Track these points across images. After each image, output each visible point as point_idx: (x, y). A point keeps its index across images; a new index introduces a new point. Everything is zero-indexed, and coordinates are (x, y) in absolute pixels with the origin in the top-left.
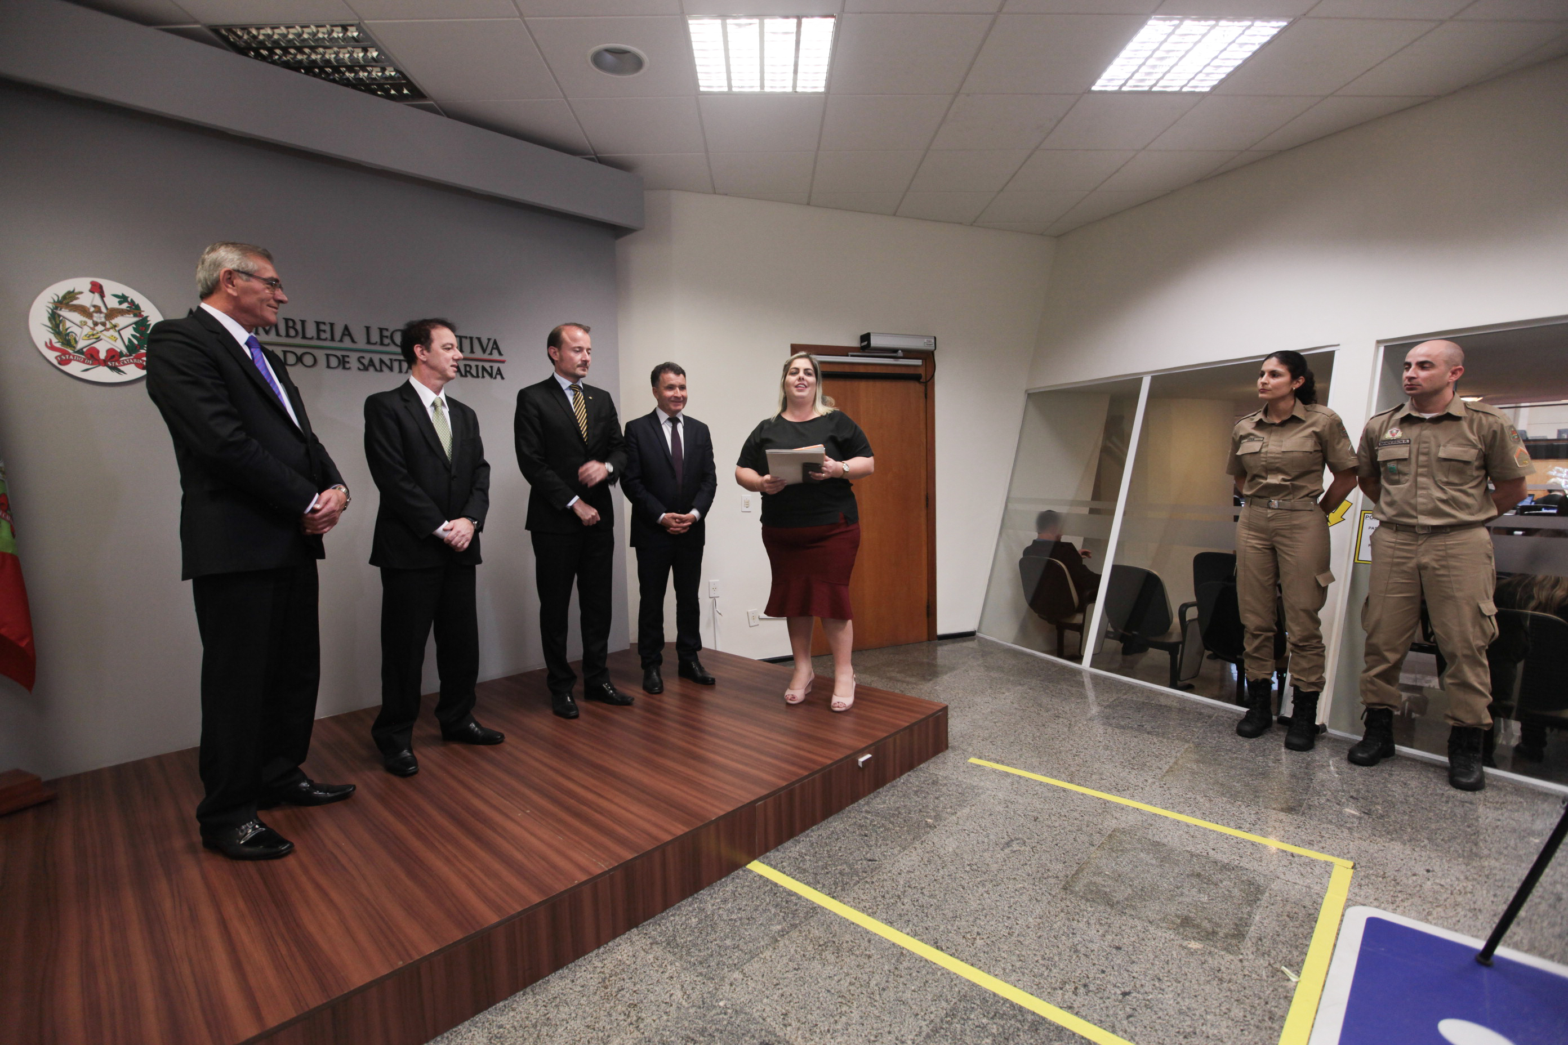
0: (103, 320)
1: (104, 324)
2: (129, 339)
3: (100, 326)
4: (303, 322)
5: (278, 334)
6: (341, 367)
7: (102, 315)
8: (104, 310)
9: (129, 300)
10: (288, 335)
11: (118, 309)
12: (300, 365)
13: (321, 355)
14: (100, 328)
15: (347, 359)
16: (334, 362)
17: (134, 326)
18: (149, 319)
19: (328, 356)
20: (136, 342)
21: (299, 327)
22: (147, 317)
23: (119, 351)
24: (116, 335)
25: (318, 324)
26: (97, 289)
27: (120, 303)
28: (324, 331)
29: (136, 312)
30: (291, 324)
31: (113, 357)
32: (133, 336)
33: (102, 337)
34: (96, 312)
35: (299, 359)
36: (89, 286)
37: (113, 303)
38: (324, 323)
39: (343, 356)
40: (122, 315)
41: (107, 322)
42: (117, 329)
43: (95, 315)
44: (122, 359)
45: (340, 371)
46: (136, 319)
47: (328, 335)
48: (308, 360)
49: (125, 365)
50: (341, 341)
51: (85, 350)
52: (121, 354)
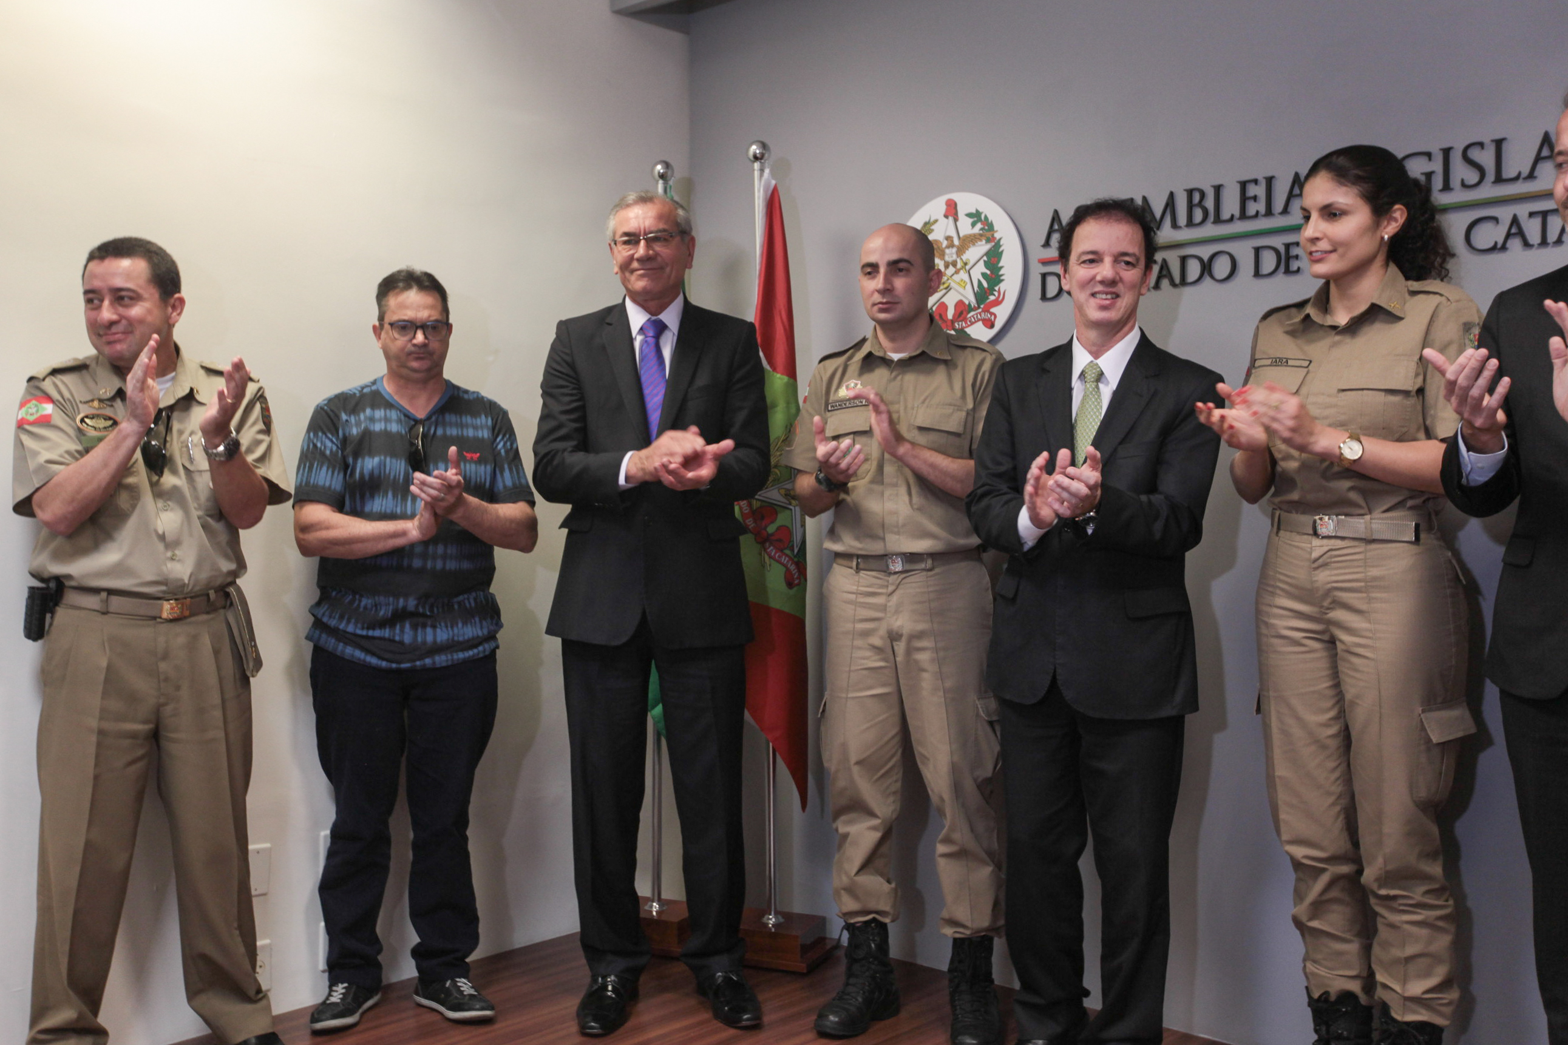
0: (955, 257)
1: (954, 264)
2: (979, 281)
3: (951, 267)
4: (1218, 189)
5: (1175, 225)
6: (1282, 268)
7: (954, 250)
8: (956, 242)
9: (983, 217)
10: (1190, 223)
11: (970, 235)
12: (1207, 280)
13: (1243, 251)
14: (951, 270)
15: (1294, 251)
16: (1269, 261)
17: (985, 258)
18: (1001, 243)
19: (1257, 250)
20: (985, 284)
21: (1210, 203)
22: (1000, 239)
23: (967, 303)
24: (965, 277)
25: (1243, 185)
26: (952, 210)
27: (973, 225)
28: (1255, 198)
29: (989, 234)
30: (1196, 197)
31: (961, 313)
32: (984, 275)
33: (953, 285)
34: (948, 247)
35: (1207, 268)
36: (943, 208)
37: (966, 227)
38: (1256, 181)
39: (1288, 246)
40: (974, 245)
41: (958, 260)
42: (968, 267)
43: (947, 251)
44: (969, 315)
45: (1280, 277)
46: (988, 247)
47: (1261, 207)
48: (1221, 267)
49: (972, 323)
50: (1285, 211)
51: (934, 309)
52: (970, 308)
